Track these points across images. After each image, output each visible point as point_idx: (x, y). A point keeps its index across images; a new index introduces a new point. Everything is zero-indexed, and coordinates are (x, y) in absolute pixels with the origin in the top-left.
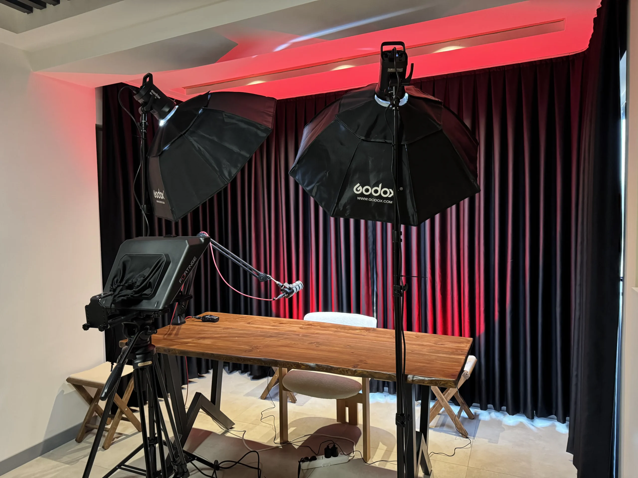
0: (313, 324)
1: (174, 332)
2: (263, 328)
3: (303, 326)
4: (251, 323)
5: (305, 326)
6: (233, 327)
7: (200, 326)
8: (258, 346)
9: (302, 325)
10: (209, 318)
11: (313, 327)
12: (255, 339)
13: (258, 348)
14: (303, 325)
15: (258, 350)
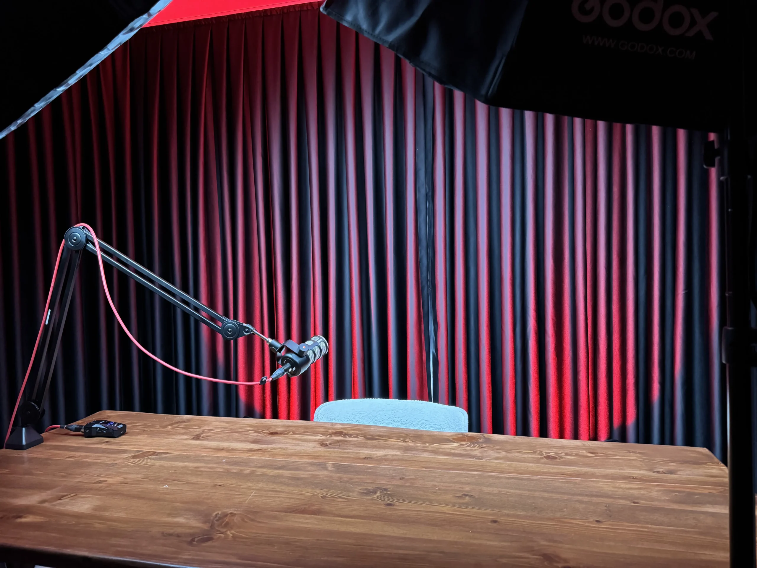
0: (345, 431)
2: (232, 450)
3: (324, 438)
4: (202, 435)
5: (329, 437)
6: (158, 451)
8: (226, 515)
9: (321, 434)
10: (101, 429)
11: (347, 438)
13: (227, 525)
14: (323, 435)
15: (228, 533)
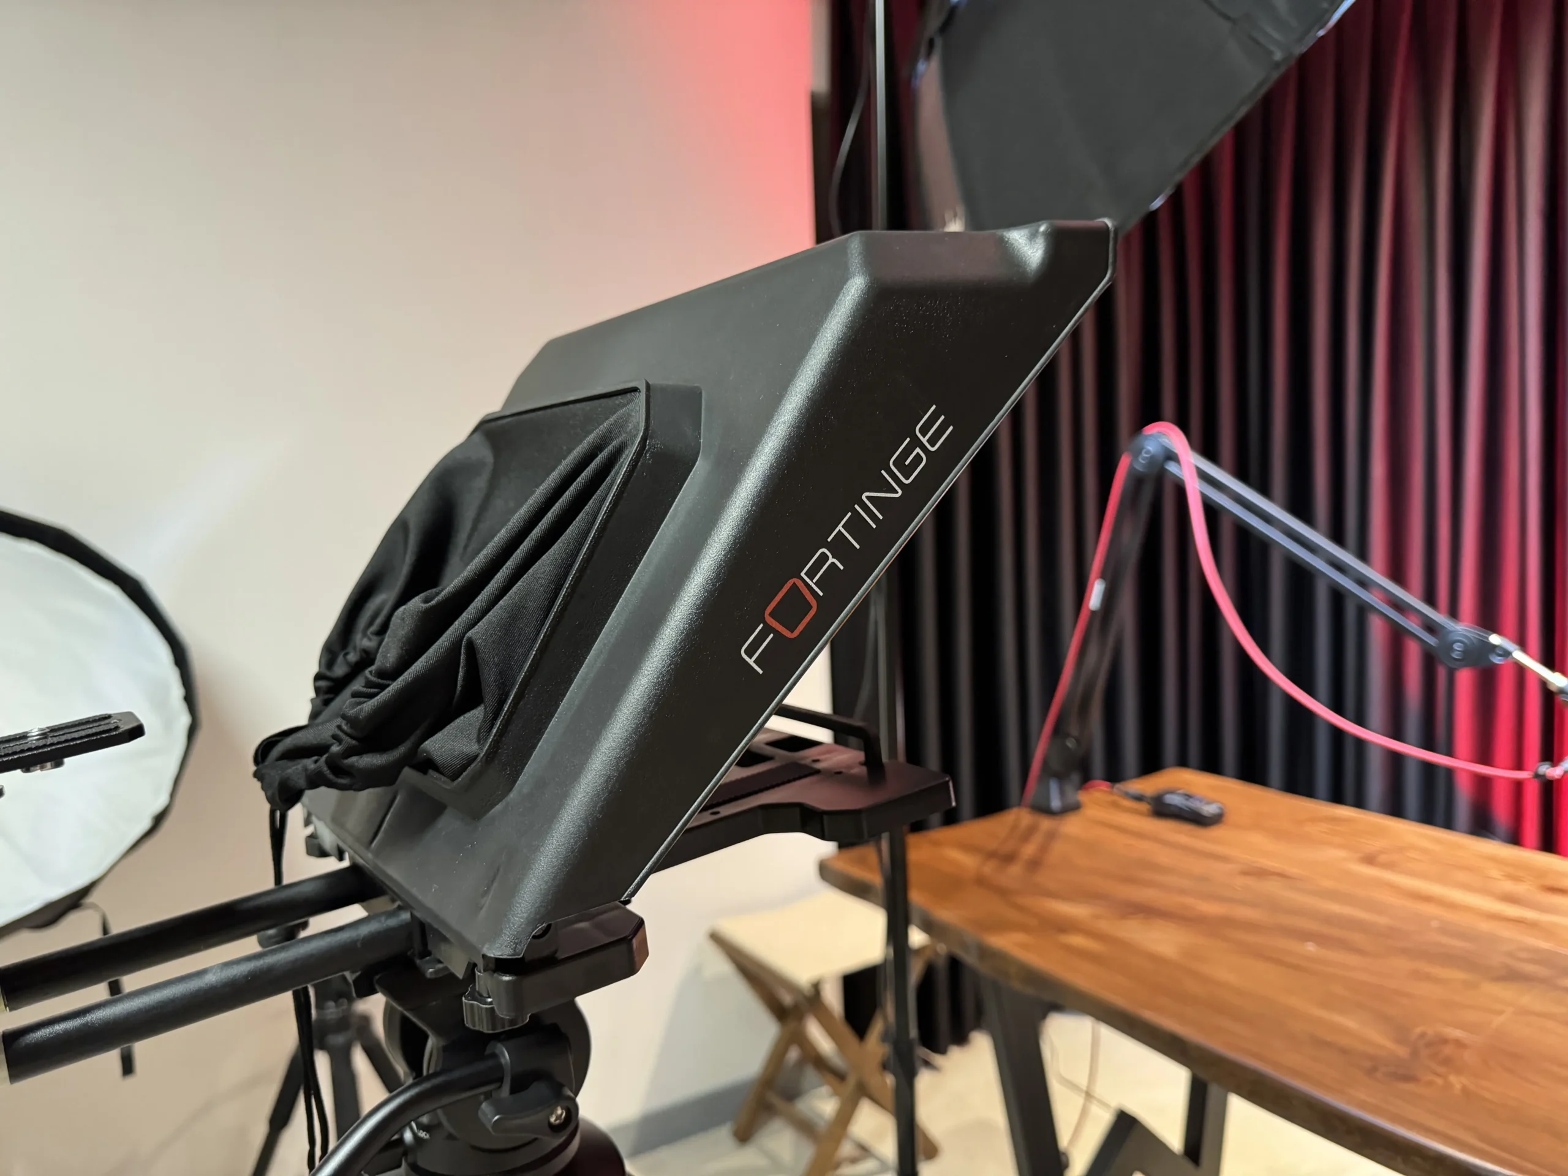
1: (1029, 850)
2: (1452, 906)
4: (1382, 858)
7: (1140, 835)
8: (1445, 1041)
10: (1182, 803)
12: (1417, 976)
13: (1447, 1062)
15: (1452, 1078)
